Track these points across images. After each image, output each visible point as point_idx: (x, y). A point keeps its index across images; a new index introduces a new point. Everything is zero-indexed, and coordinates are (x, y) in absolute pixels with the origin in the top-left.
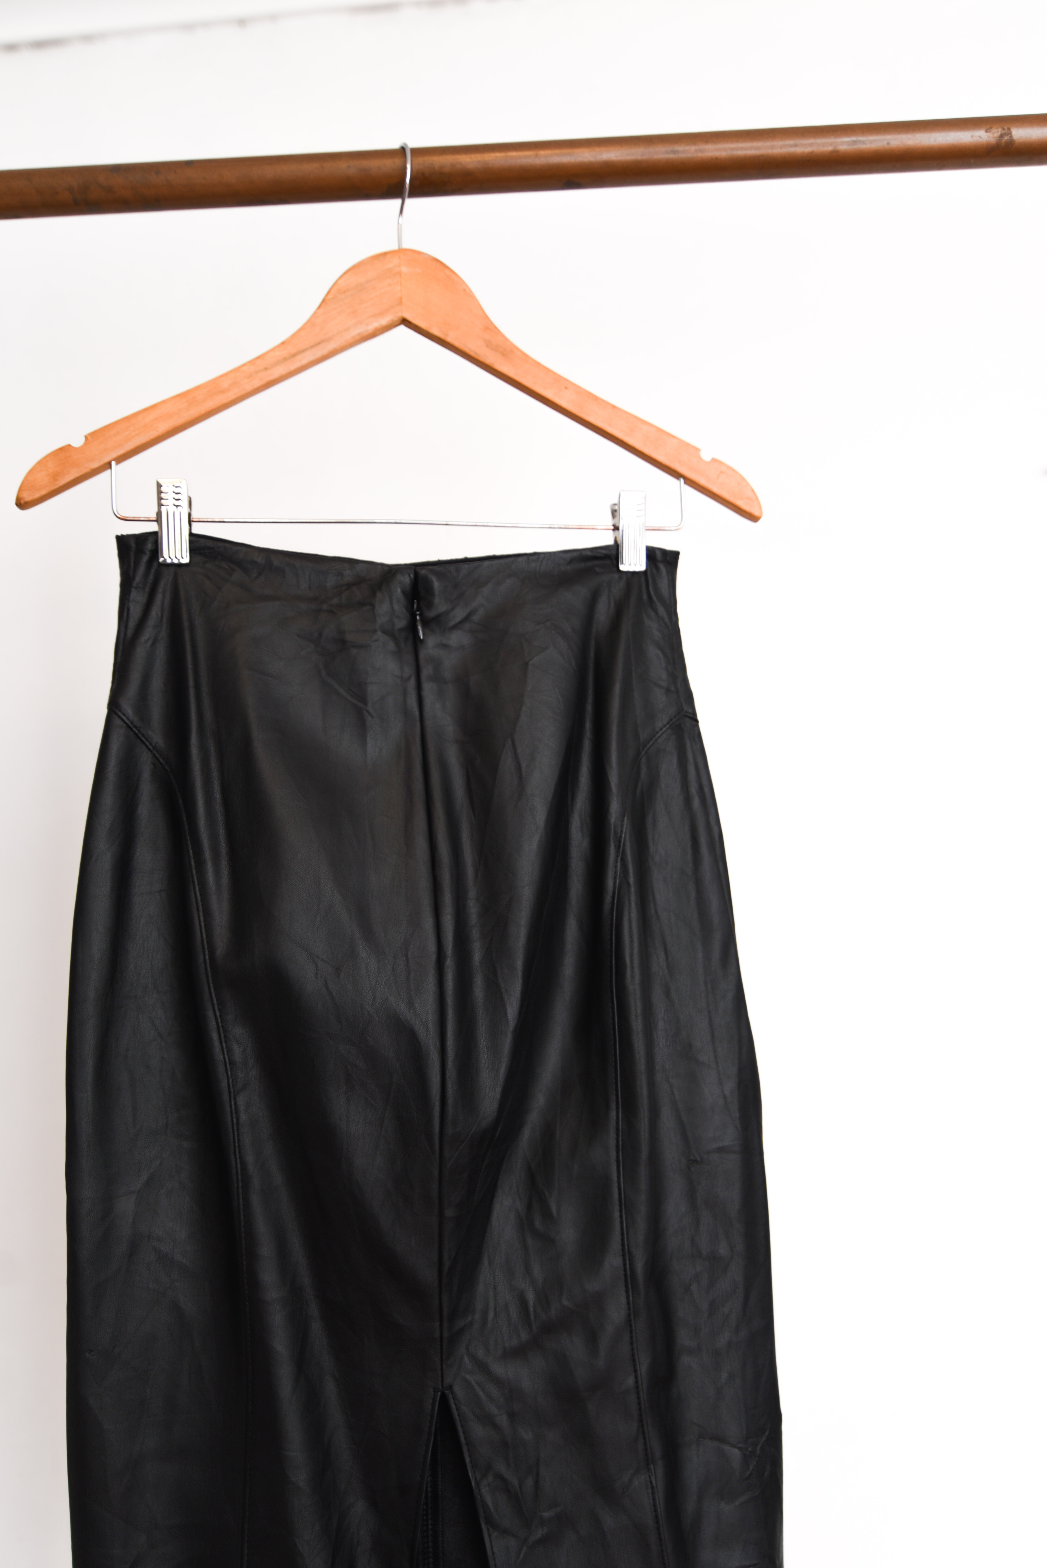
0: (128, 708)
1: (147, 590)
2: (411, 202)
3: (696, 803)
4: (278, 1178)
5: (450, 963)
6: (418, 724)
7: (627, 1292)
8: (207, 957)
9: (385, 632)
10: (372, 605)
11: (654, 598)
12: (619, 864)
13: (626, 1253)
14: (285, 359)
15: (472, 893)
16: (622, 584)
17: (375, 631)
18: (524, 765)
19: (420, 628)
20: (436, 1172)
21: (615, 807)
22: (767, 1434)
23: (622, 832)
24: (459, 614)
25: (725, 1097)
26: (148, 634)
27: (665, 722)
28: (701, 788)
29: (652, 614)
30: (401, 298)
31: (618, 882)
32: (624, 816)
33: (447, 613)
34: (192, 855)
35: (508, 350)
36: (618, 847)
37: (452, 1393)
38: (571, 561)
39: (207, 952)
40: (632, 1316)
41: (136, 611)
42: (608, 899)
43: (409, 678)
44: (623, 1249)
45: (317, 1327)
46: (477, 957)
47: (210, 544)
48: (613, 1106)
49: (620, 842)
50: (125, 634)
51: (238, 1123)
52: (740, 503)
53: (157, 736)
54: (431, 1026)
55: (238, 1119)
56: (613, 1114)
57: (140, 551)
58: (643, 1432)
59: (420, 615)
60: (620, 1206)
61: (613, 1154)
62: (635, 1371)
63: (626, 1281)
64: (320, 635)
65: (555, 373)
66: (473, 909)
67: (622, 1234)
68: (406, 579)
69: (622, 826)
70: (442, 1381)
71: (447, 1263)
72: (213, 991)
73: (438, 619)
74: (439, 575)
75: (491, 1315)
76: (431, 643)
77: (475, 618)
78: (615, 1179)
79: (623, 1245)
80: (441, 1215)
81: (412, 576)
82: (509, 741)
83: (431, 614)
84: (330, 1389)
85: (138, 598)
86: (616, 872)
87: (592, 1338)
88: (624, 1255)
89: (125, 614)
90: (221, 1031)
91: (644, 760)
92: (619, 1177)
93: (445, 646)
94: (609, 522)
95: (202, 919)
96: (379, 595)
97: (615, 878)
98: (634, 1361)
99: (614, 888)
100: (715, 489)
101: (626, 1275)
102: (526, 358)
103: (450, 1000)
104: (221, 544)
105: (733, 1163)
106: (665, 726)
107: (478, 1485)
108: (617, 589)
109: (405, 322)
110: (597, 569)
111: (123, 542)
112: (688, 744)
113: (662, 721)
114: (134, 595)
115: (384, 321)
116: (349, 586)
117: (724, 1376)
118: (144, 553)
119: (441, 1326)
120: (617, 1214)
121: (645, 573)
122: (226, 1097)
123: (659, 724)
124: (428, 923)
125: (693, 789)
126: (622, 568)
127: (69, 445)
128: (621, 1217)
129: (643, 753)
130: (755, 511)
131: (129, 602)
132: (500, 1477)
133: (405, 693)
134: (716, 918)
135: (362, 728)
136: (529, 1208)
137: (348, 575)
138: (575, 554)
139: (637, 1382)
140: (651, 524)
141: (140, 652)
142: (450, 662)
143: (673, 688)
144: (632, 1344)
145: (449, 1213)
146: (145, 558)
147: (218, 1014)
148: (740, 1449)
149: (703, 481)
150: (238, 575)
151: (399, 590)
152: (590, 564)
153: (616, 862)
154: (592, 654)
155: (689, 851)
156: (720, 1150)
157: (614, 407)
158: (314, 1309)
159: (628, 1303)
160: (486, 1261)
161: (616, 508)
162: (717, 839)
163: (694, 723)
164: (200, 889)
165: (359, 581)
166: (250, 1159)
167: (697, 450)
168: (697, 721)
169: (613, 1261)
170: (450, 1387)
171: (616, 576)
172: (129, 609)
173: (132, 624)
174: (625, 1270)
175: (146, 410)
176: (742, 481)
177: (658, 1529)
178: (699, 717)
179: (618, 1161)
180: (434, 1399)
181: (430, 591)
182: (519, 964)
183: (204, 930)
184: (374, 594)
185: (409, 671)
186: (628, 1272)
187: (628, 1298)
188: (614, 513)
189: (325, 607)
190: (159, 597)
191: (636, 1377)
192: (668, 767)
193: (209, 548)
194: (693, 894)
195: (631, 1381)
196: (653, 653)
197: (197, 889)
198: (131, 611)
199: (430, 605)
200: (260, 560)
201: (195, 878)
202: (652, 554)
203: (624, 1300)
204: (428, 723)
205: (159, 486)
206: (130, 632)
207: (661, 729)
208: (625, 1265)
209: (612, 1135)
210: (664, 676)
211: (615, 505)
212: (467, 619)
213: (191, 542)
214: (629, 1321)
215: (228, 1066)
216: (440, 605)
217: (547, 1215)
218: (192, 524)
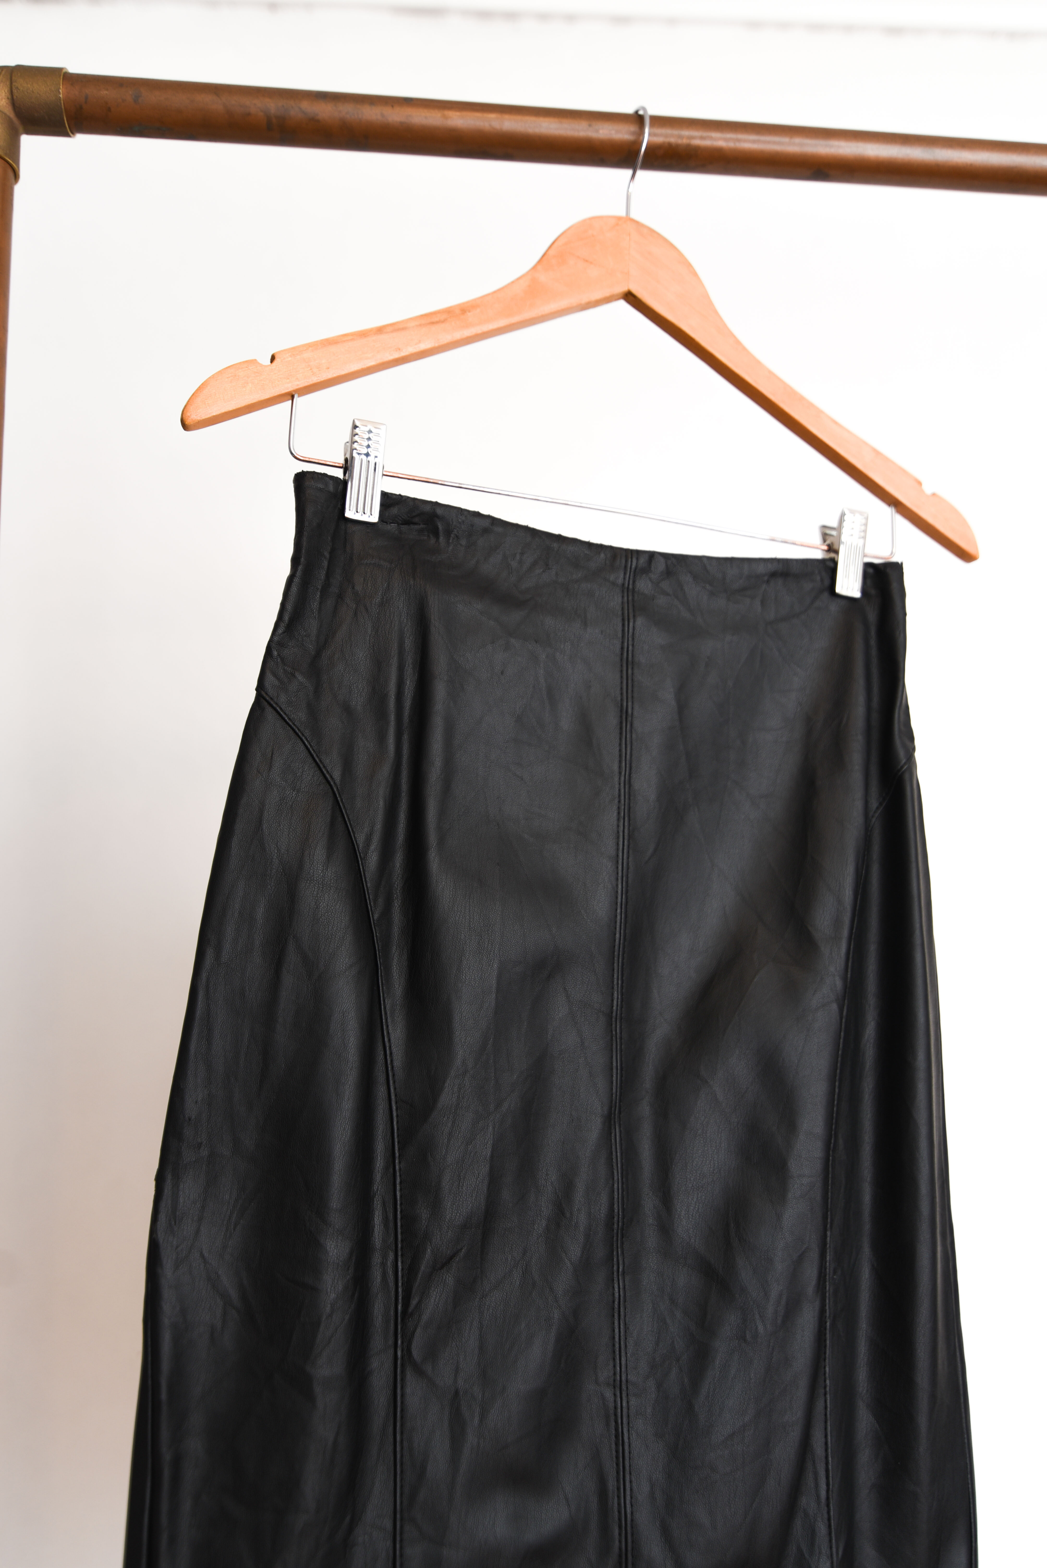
2: (641, 174)
109: (631, 298)
167: (920, 482)
176: (964, 523)
218: (384, 477)
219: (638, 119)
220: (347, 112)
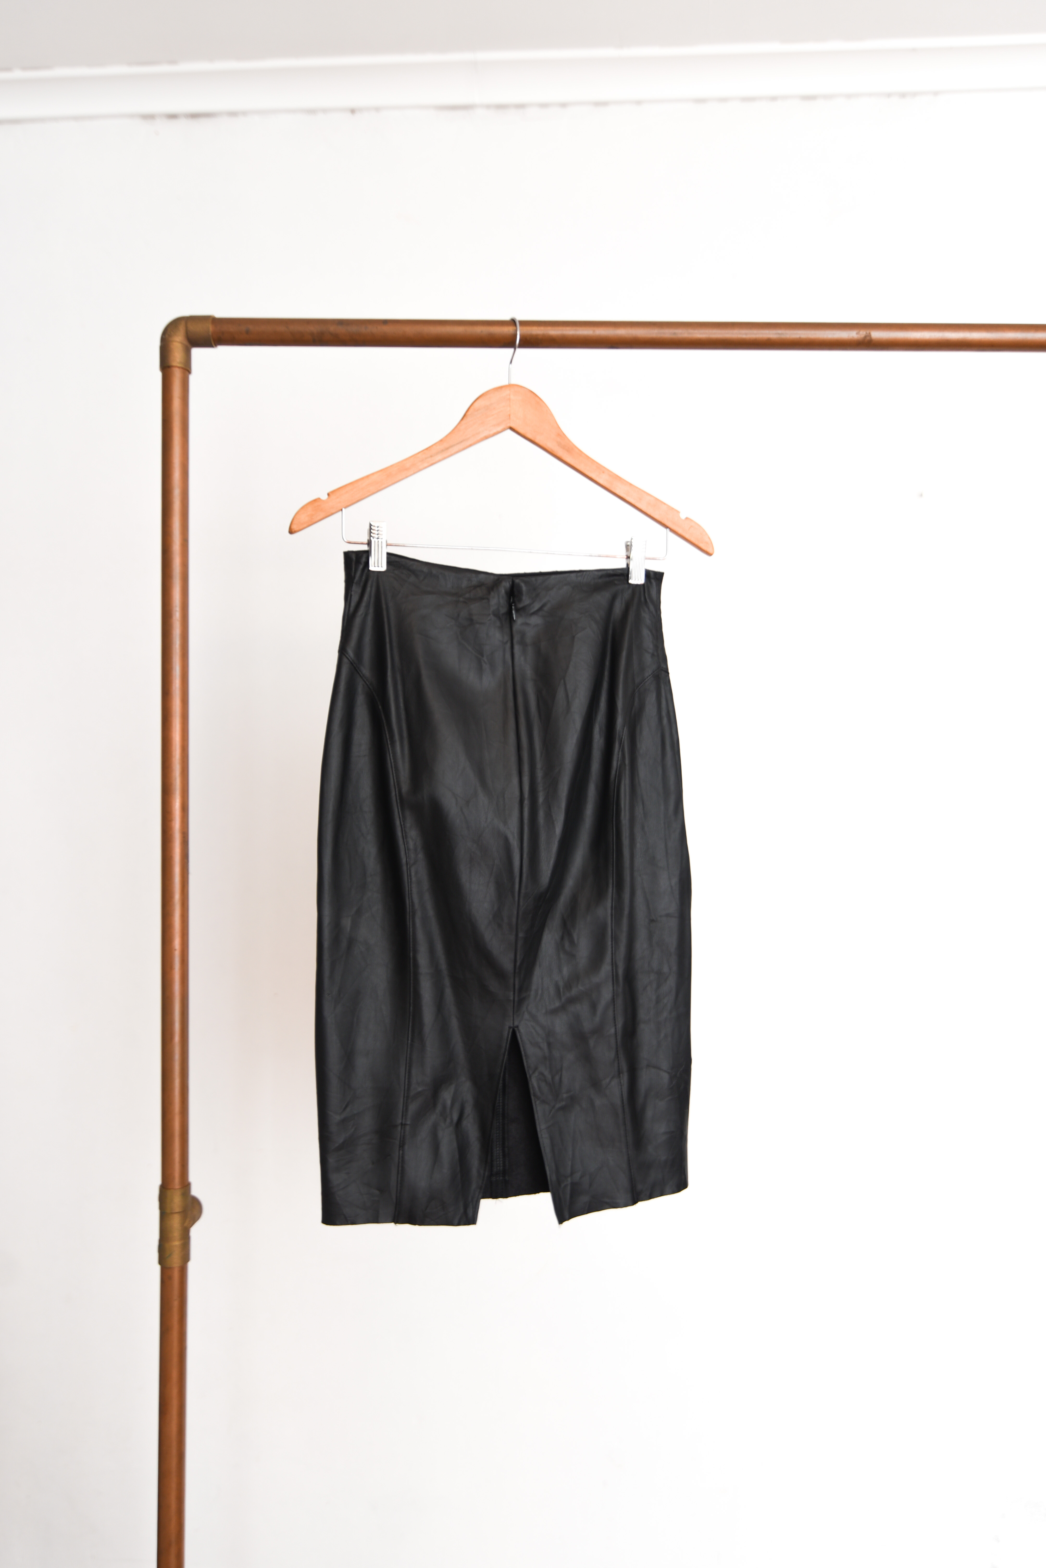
0: (351, 652)
1: (362, 584)
3: (665, 721)
4: (431, 913)
5: (526, 803)
6: (511, 668)
7: (613, 984)
8: (397, 792)
9: (495, 615)
10: (488, 599)
11: (648, 600)
12: (620, 753)
13: (614, 964)
14: (443, 451)
15: (539, 765)
16: (630, 591)
17: (489, 615)
18: (570, 695)
19: (514, 612)
20: (515, 912)
21: (620, 721)
22: (683, 1067)
23: (623, 735)
24: (537, 606)
25: (671, 887)
26: (362, 611)
27: (650, 673)
28: (668, 712)
29: (646, 609)
30: (510, 415)
31: (619, 763)
32: (624, 727)
33: (529, 605)
34: (388, 737)
35: (570, 448)
36: (620, 743)
37: (518, 1030)
38: (601, 577)
39: (397, 790)
40: (615, 997)
41: (355, 599)
42: (613, 772)
43: (506, 643)
44: (612, 961)
45: (448, 992)
46: (541, 799)
47: (397, 559)
48: (611, 886)
49: (621, 741)
50: (349, 610)
51: (411, 882)
52: (701, 545)
53: (366, 670)
54: (516, 835)
55: (411, 879)
56: (610, 890)
57: (358, 562)
58: (618, 1057)
59: (515, 606)
60: (612, 938)
61: (609, 911)
62: (615, 1025)
63: (613, 978)
64: (458, 615)
65: (597, 463)
66: (540, 774)
67: (612, 954)
68: (507, 584)
69: (623, 732)
70: (513, 1023)
71: (518, 964)
72: (400, 810)
73: (524, 608)
74: (526, 583)
75: (540, 992)
76: (519, 621)
77: (546, 609)
78: (610, 924)
79: (612, 959)
80: (517, 935)
81: (511, 583)
82: (562, 681)
83: (520, 605)
84: (454, 1024)
85: (356, 590)
86: (618, 758)
87: (594, 1007)
88: (612, 964)
89: (349, 598)
90: (404, 832)
91: (637, 694)
92: (612, 923)
93: (527, 624)
94: (624, 553)
95: (394, 772)
96: (492, 594)
97: (618, 761)
98: (615, 1020)
99: (617, 766)
100: (687, 536)
101: (613, 975)
102: (581, 453)
103: (526, 821)
104: (403, 560)
105: (674, 923)
106: (650, 675)
107: (530, 1077)
108: (627, 595)
109: (511, 429)
110: (616, 582)
111: (348, 555)
112: (663, 687)
113: (648, 672)
114: (354, 588)
115: (499, 429)
116: (475, 587)
117: (662, 1035)
118: (361, 563)
119: (514, 994)
120: (609, 943)
121: (643, 585)
122: (405, 868)
123: (647, 674)
124: (515, 781)
125: (664, 713)
126: (631, 581)
127: (319, 499)
128: (612, 944)
129: (636, 691)
130: (710, 551)
131: (351, 591)
132: (542, 1074)
133: (504, 651)
134: (672, 787)
135: (480, 670)
136: (562, 938)
137: (475, 580)
138: (604, 573)
139: (616, 1031)
140: (648, 556)
141: (358, 621)
142: (530, 633)
143: (656, 654)
144: (614, 1011)
145: (521, 935)
146: (361, 567)
147: (402, 823)
148: (668, 1073)
149: (680, 531)
150: (412, 579)
151: (503, 591)
152: (612, 578)
153: (619, 752)
154: (610, 632)
155: (660, 748)
156: (668, 915)
157: (631, 484)
158: (447, 982)
159: (614, 990)
160: (538, 963)
161: (629, 544)
162: (676, 742)
163: (667, 674)
164: (393, 756)
165: (480, 585)
166: (416, 900)
167: (678, 512)
168: (668, 673)
169: (606, 968)
170: (517, 1027)
171: (627, 586)
172: (351, 596)
173: (353, 604)
174: (613, 972)
175: (362, 479)
176: (703, 532)
177: (623, 1106)
178: (670, 671)
179: (612, 915)
180: (509, 1032)
181: (520, 592)
182: (563, 805)
183: (395, 778)
184: (489, 593)
185: (507, 638)
186: (614, 974)
187: (613, 987)
188: (628, 547)
189: (461, 599)
190: (368, 589)
191: (616, 1028)
192: (651, 700)
193: (396, 562)
194: (660, 772)
195: (612, 1031)
196: (646, 633)
197: (391, 755)
198: (353, 597)
199: (520, 600)
200: (425, 570)
201: (390, 749)
202: (649, 574)
203: (611, 988)
204: (517, 669)
205: (371, 525)
206: (352, 609)
207: (648, 677)
208: (613, 970)
209: (609, 901)
210: (651, 646)
211: (628, 542)
212: (540, 609)
213: (388, 558)
214: (613, 1000)
215: (407, 851)
216: (526, 601)
217: (572, 942)
218: (388, 547)
219: (513, 322)
220: (354, 329)
